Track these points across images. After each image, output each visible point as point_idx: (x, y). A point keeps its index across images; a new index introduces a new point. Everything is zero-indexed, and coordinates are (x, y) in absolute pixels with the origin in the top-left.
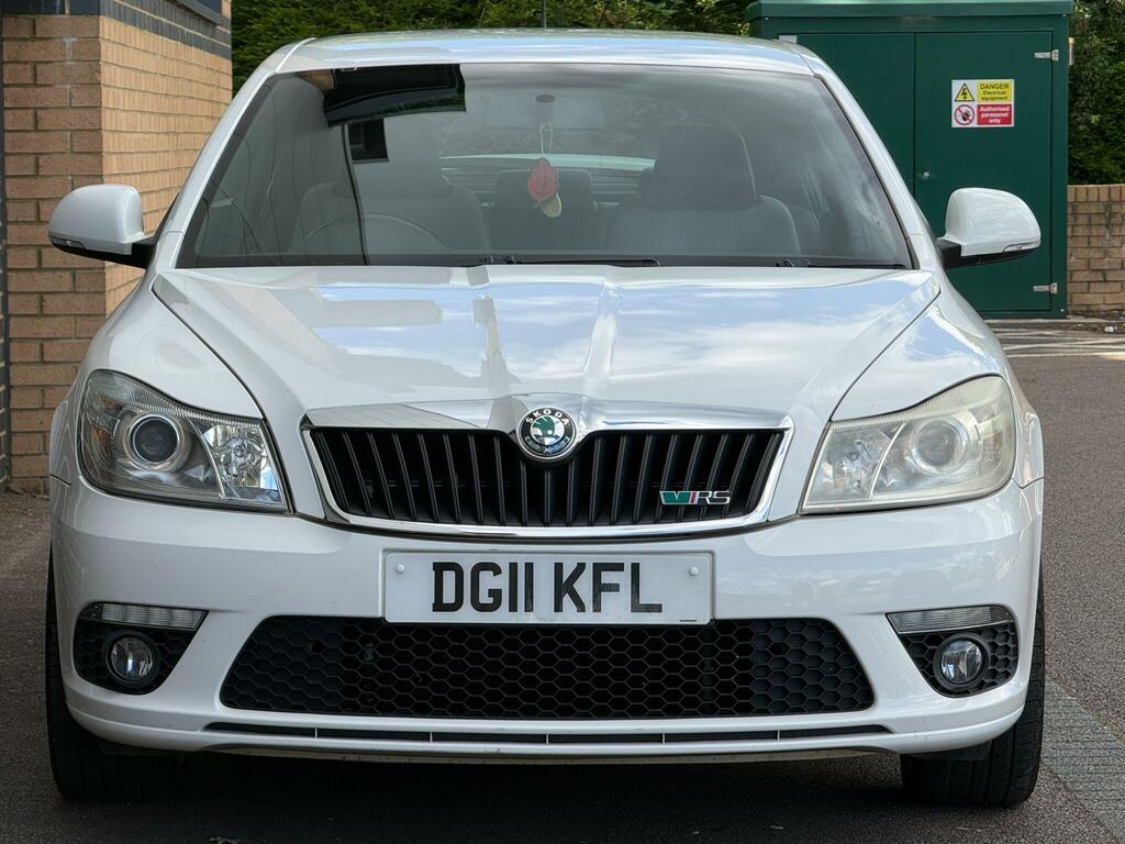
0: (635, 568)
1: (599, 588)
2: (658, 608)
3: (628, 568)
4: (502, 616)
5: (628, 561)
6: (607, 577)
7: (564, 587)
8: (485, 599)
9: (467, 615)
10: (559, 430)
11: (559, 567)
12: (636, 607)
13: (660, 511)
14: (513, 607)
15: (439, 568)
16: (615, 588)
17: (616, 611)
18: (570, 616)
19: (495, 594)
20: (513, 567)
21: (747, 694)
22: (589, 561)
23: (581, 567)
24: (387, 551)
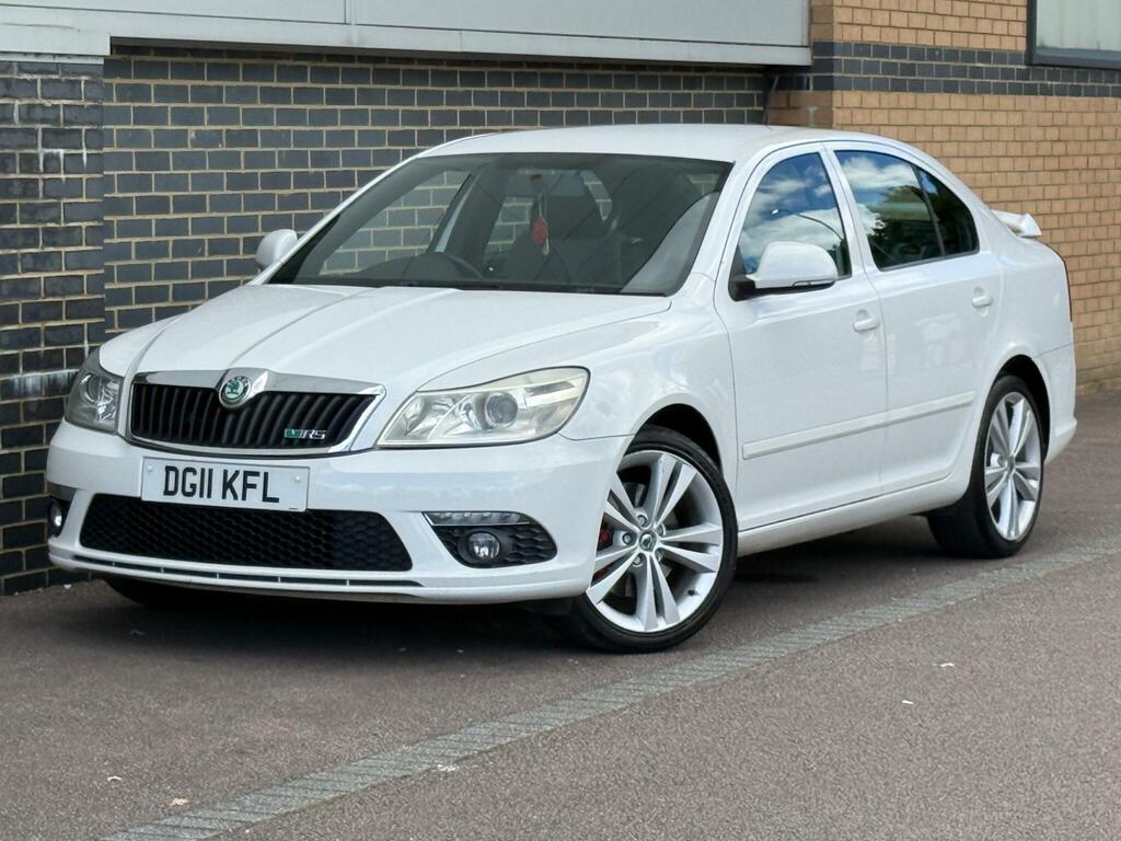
0: (266, 474)
1: (246, 486)
2: (275, 500)
3: (262, 475)
4: (195, 500)
5: (262, 471)
6: (251, 480)
7: (227, 485)
8: (188, 489)
9: (179, 499)
10: (240, 390)
11: (225, 472)
12: (265, 499)
13: (284, 442)
14: (201, 495)
15: (168, 469)
16: (254, 486)
17: (254, 501)
18: (230, 502)
19: (193, 486)
20: (203, 470)
21: (329, 556)
22: (242, 470)
23: (237, 473)
24: (146, 458)
